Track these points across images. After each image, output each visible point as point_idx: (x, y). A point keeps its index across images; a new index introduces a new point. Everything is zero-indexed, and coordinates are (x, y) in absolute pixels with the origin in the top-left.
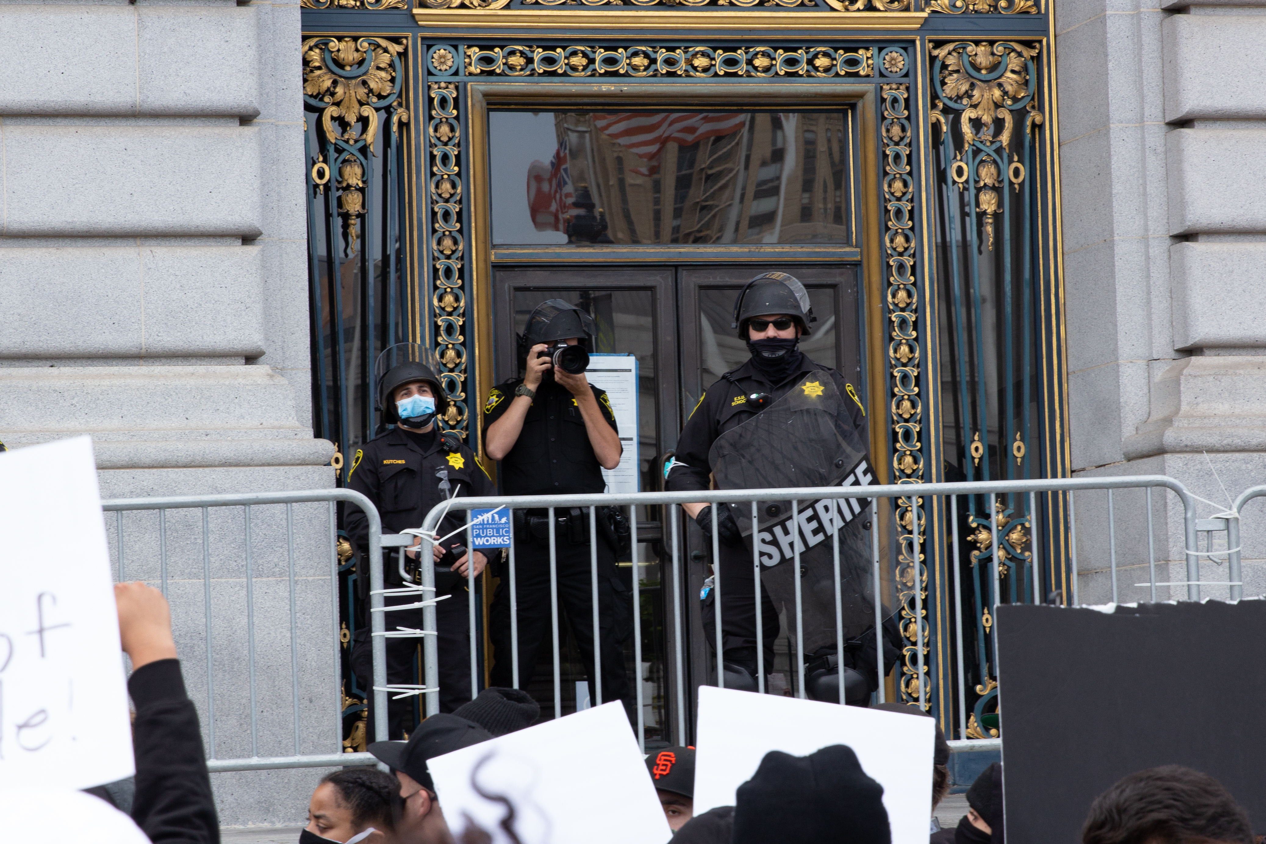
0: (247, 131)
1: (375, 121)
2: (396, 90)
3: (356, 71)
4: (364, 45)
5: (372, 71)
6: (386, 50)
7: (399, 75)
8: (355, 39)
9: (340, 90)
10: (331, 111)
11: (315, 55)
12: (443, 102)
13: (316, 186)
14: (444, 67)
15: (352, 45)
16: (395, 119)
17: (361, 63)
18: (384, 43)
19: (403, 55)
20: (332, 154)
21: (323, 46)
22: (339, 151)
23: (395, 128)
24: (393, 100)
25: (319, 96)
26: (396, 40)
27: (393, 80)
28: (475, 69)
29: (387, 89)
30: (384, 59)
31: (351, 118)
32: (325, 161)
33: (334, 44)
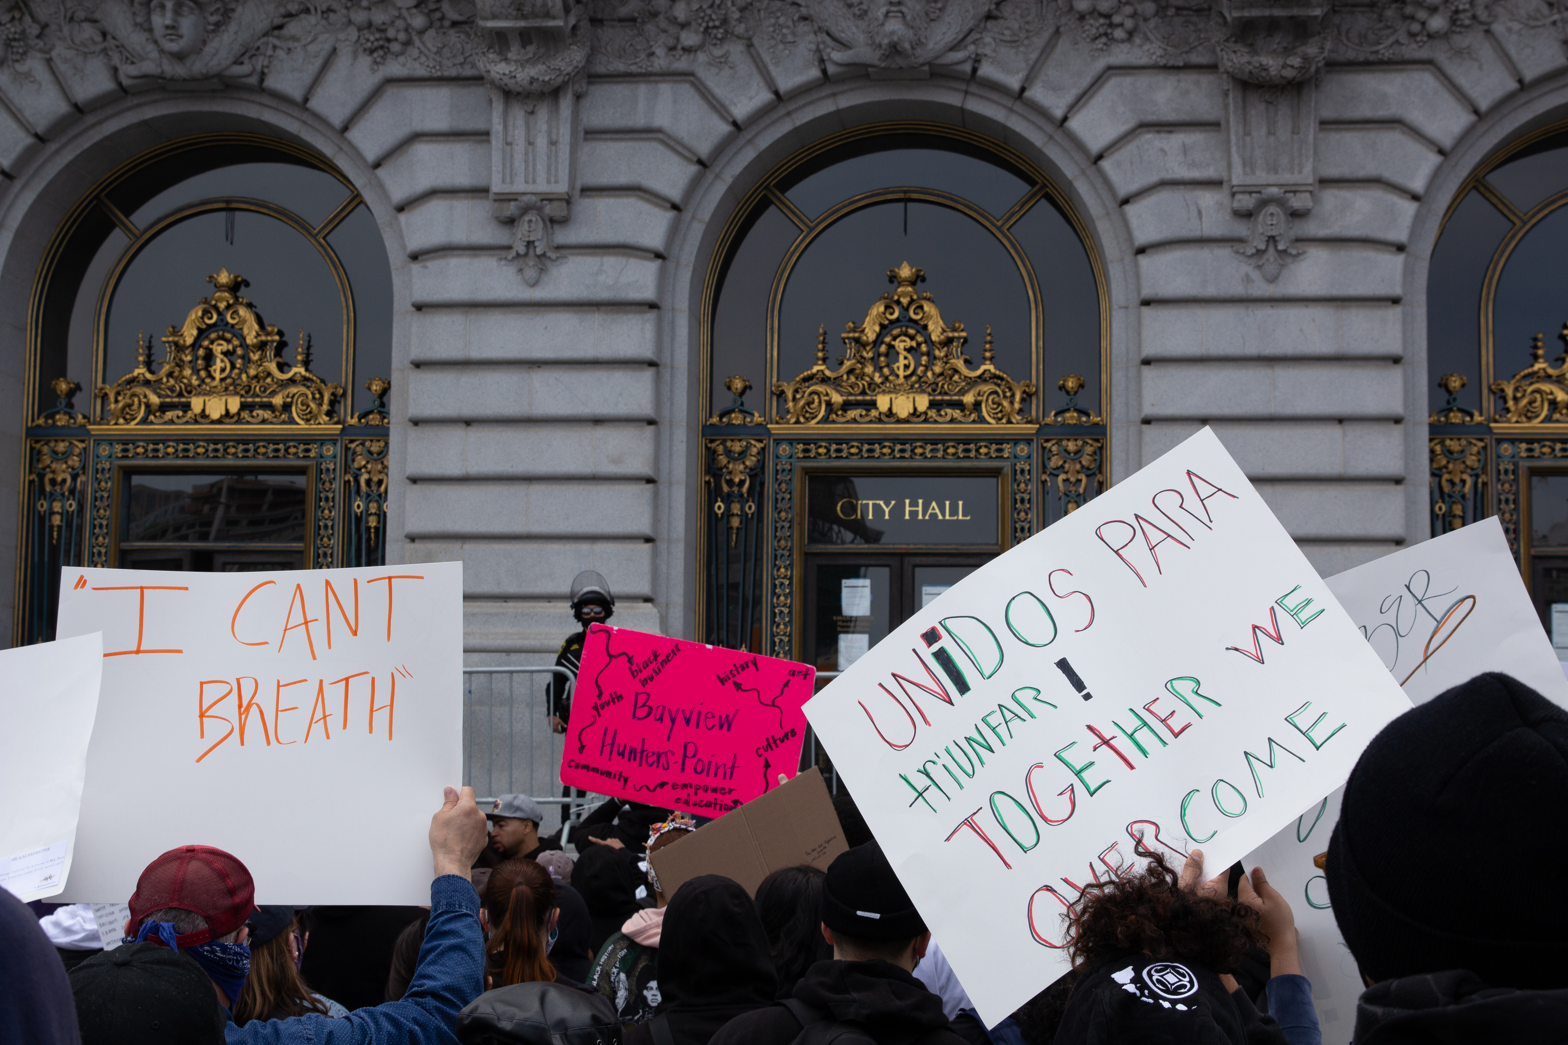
0: (1400, 488)
1: (1469, 482)
2: (1481, 466)
3: (1459, 456)
4: (1464, 442)
5: (1468, 456)
6: (1475, 445)
7: (1482, 457)
8: (1459, 439)
9: (1451, 466)
10: (1446, 476)
11: (1438, 448)
12: (1506, 472)
13: (1437, 515)
14: (1507, 454)
15: (1457, 443)
16: (1480, 480)
17: (1462, 451)
18: (1474, 441)
19: (1485, 448)
20: (1447, 499)
21: (1442, 443)
22: (1450, 496)
23: (1480, 485)
24: (1479, 471)
25: (1440, 469)
26: (1481, 440)
27: (1479, 461)
28: (1524, 454)
29: (1476, 465)
30: (1475, 450)
31: (1457, 480)
32: (1443, 502)
33: (1448, 442)
